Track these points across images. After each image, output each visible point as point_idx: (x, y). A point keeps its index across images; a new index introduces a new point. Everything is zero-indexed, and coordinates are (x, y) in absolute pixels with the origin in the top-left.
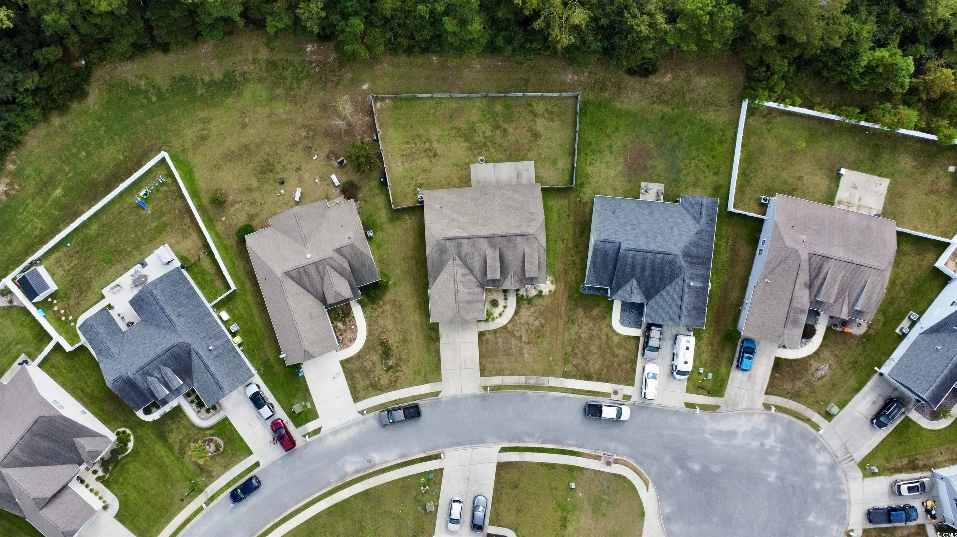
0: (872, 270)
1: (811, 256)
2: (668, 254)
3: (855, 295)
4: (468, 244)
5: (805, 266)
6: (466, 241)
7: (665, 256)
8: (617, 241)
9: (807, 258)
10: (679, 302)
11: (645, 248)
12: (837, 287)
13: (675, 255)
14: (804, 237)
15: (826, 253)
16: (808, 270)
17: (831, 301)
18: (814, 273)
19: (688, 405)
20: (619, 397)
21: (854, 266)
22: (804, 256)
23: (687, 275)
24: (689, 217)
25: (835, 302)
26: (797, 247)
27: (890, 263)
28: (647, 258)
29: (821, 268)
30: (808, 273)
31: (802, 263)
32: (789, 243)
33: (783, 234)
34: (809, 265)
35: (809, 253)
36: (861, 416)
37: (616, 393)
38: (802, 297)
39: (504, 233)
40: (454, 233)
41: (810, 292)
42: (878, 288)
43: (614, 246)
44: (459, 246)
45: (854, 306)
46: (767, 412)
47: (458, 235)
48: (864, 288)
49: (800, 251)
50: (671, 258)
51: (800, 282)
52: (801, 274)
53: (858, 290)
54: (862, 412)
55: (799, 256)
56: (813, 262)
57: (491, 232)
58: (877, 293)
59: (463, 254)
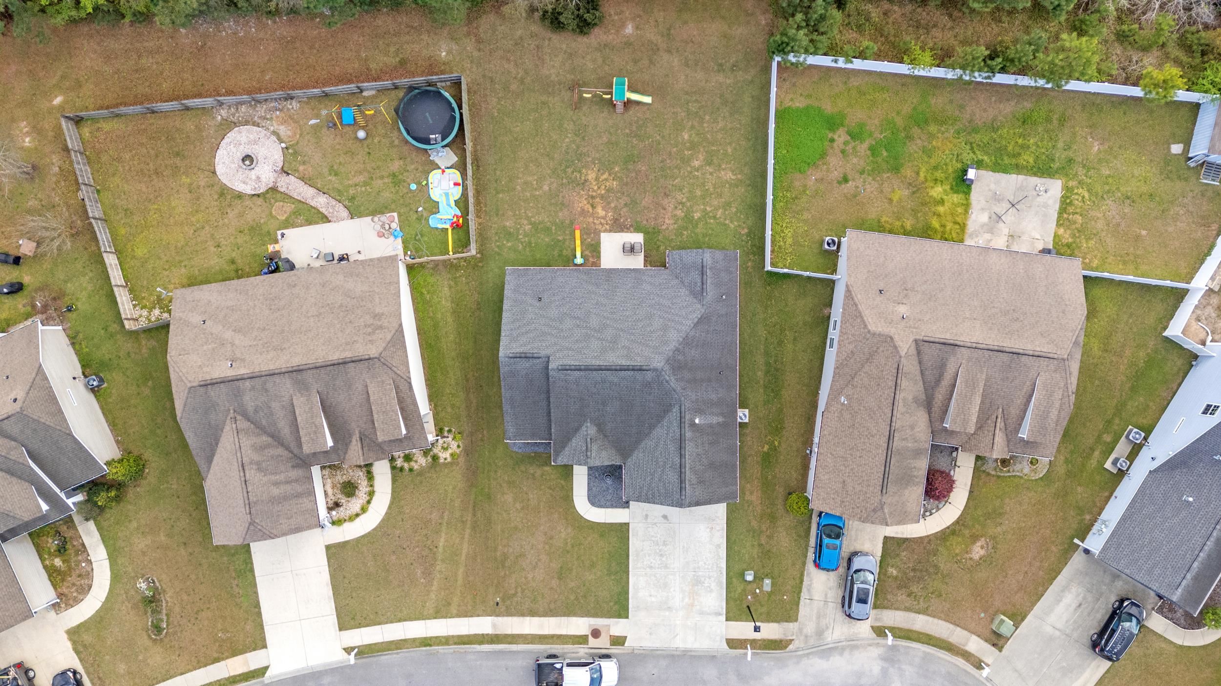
0: (1044, 362)
1: (919, 344)
2: (641, 369)
3: (1014, 412)
4: (253, 388)
5: (910, 366)
6: (248, 383)
7: (639, 375)
8: (543, 353)
9: (913, 351)
10: (677, 460)
11: (597, 362)
12: (978, 400)
13: (655, 370)
14: (902, 310)
15: (948, 337)
16: (918, 373)
17: (971, 429)
18: (930, 376)
19: (733, 643)
20: (602, 643)
21: (1005, 357)
22: (905, 346)
23: (688, 404)
24: (684, 292)
25: (980, 427)
26: (891, 331)
27: (1076, 343)
28: (604, 381)
29: (942, 367)
30: (919, 378)
31: (904, 361)
32: (875, 325)
33: (861, 308)
34: (920, 363)
35: (916, 341)
36: (1057, 633)
37: (596, 633)
38: (912, 427)
39: (320, 361)
40: (222, 370)
41: (930, 413)
42: (1058, 395)
43: (539, 364)
44: (237, 395)
45: (1017, 430)
46: (881, 641)
47: (230, 373)
48: (1031, 396)
49: (896, 338)
50: (649, 376)
51: (904, 399)
52: (904, 383)
53: (1019, 401)
54: (1059, 626)
55: (895, 347)
56: (925, 358)
57: (296, 361)
58: (1057, 405)
59: (250, 410)
